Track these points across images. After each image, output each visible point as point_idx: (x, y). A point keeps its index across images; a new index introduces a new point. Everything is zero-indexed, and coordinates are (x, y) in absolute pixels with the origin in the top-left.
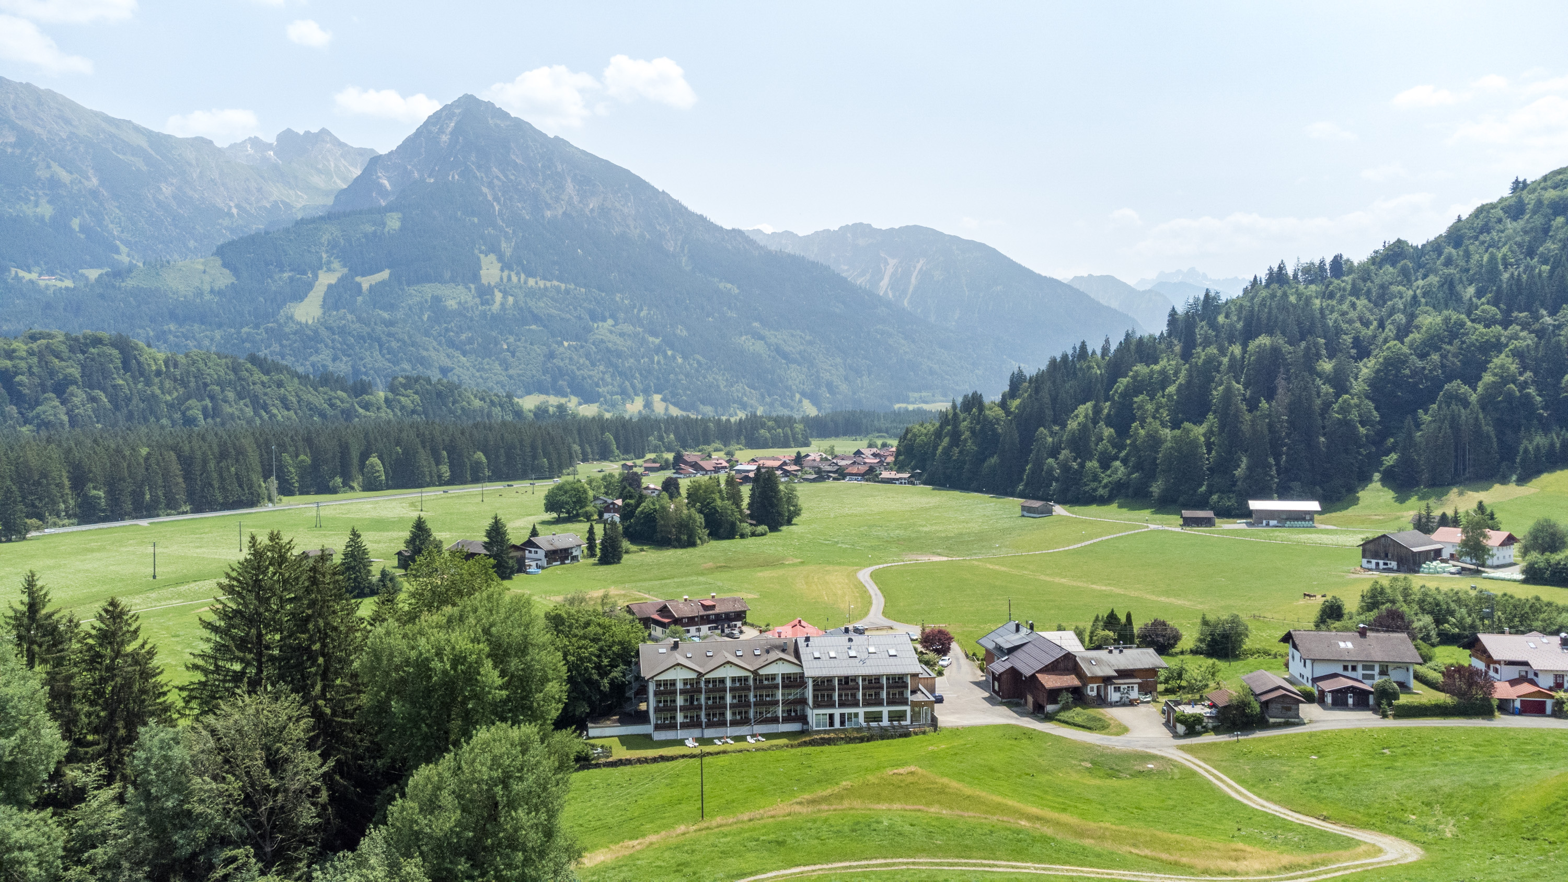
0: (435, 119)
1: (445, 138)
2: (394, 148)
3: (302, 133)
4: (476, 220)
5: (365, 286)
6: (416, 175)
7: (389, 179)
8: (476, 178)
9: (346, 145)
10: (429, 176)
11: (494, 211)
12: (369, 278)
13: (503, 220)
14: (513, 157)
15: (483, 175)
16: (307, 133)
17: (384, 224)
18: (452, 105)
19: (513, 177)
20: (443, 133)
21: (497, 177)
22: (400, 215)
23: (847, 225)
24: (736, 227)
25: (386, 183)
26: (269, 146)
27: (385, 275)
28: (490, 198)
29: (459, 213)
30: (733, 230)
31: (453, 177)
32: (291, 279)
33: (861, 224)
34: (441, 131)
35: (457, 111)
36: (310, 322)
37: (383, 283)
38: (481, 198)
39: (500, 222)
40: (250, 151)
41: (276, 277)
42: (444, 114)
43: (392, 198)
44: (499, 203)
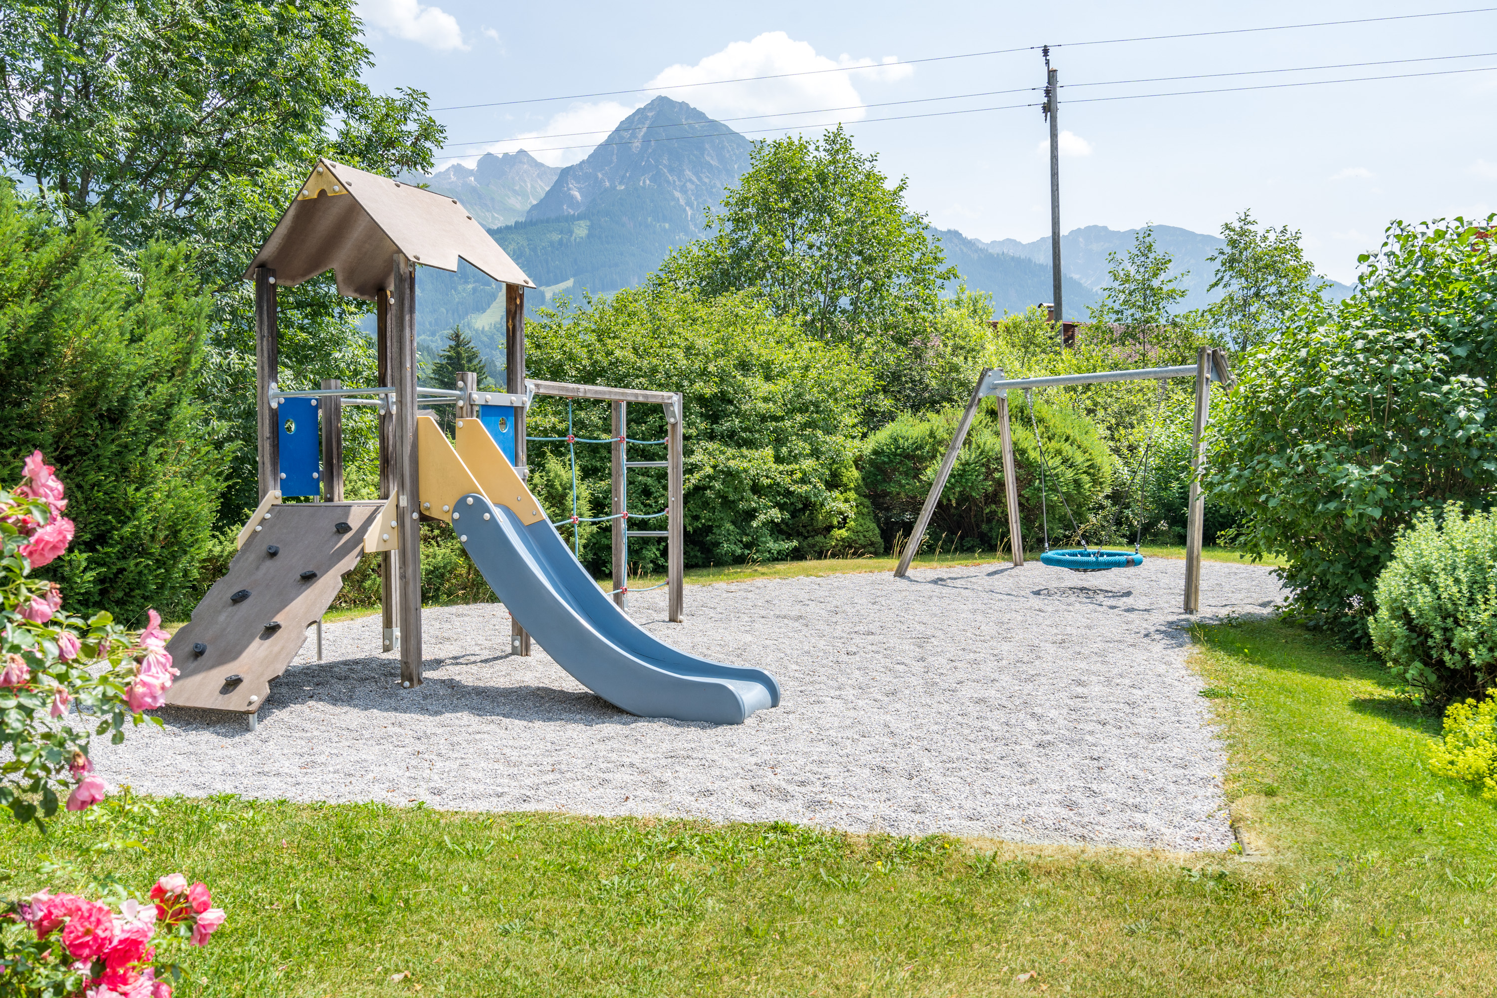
0: (627, 125)
1: (637, 144)
2: (586, 158)
3: (500, 156)
4: (667, 226)
5: (548, 295)
6: (608, 184)
7: (580, 190)
8: (668, 182)
9: (542, 165)
10: (620, 183)
11: (687, 216)
12: (553, 287)
13: (696, 225)
14: (708, 158)
15: (675, 178)
16: (506, 155)
17: (571, 232)
18: (645, 108)
19: (707, 180)
20: (636, 137)
21: (690, 181)
22: (588, 223)
23: (1079, 229)
24: (952, 228)
25: (577, 194)
26: (471, 172)
27: (570, 283)
28: (682, 202)
29: (649, 219)
30: (949, 231)
31: (644, 182)
32: (475, 290)
33: (1095, 227)
34: (634, 136)
35: (650, 114)
36: (487, 329)
37: (567, 291)
38: (672, 203)
39: (692, 227)
40: (453, 178)
41: (460, 288)
42: (637, 118)
43: (582, 209)
44: (692, 207)
